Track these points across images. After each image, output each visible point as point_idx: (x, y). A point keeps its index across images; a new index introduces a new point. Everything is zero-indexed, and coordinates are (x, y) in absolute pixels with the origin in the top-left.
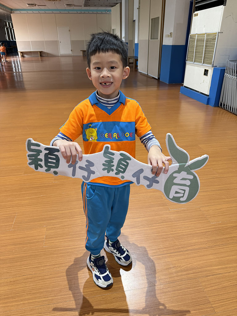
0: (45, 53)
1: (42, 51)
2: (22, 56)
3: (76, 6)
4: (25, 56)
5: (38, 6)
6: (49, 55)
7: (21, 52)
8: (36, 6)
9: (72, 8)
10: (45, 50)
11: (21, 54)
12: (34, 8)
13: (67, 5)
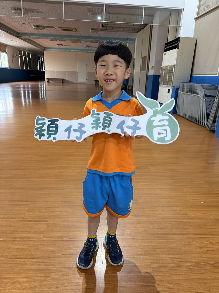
0: (66, 80)
1: (63, 79)
2: (48, 81)
3: (93, 47)
4: (50, 81)
5: (65, 46)
6: (68, 82)
7: (48, 79)
8: (63, 46)
9: (90, 48)
10: (66, 78)
11: (47, 80)
12: (62, 47)
13: (86, 46)
